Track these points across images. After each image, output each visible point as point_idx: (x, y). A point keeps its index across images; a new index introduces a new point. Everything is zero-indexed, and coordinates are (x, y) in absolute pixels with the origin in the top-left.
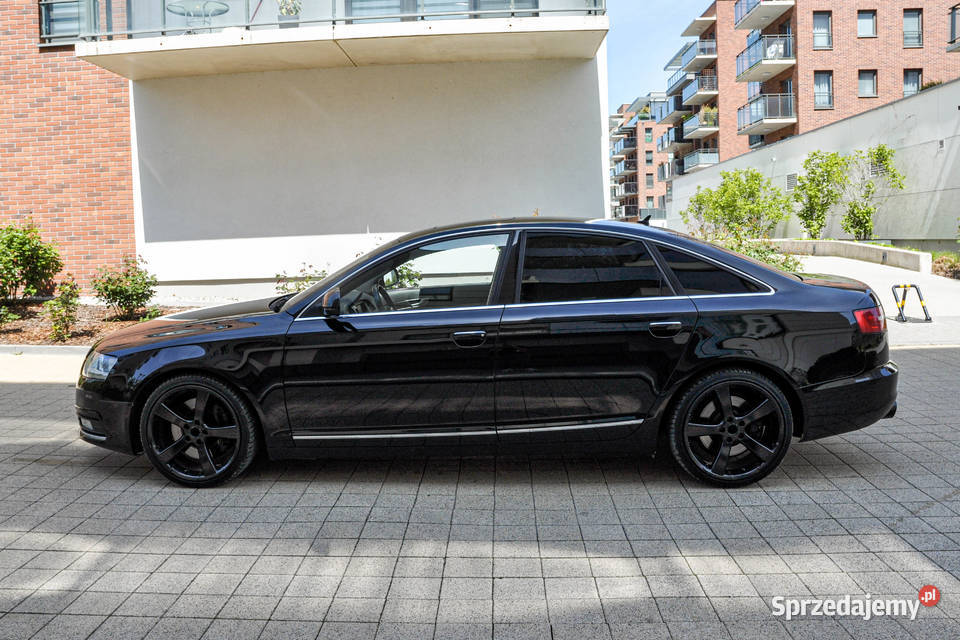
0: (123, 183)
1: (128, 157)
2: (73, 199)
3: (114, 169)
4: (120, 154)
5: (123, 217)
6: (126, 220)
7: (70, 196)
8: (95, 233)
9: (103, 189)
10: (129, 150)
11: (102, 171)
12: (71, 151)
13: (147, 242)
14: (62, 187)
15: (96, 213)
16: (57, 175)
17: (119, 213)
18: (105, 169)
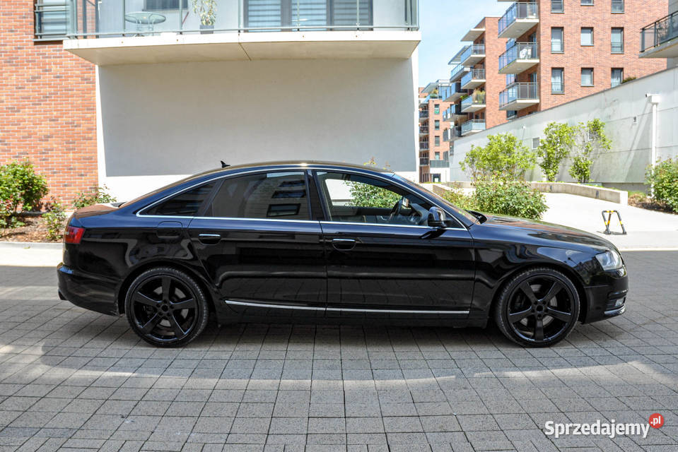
0: (90, 135)
1: (94, 118)
2: (55, 146)
3: (84, 125)
4: (89, 115)
5: (90, 158)
6: (92, 160)
7: (53, 143)
8: (70, 169)
9: (76, 139)
10: (95, 113)
11: (76, 126)
12: (55, 113)
13: (107, 176)
14: (48, 137)
15: (71, 155)
16: (45, 128)
17: (87, 155)
18: (78, 126)
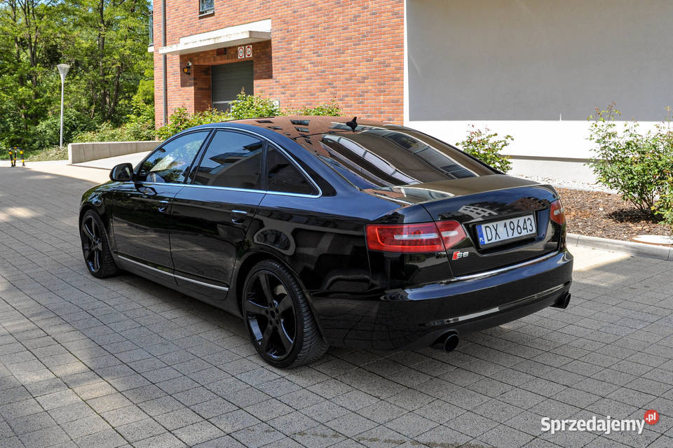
0: (398, 75)
1: (401, 56)
2: (370, 88)
3: (394, 65)
4: (397, 53)
5: (397, 101)
6: (399, 103)
7: (369, 85)
8: (381, 113)
9: (386, 82)
10: (402, 50)
11: (387, 66)
12: (370, 53)
13: (410, 120)
14: (365, 78)
15: (382, 98)
16: (363, 70)
17: (395, 98)
18: (388, 66)
